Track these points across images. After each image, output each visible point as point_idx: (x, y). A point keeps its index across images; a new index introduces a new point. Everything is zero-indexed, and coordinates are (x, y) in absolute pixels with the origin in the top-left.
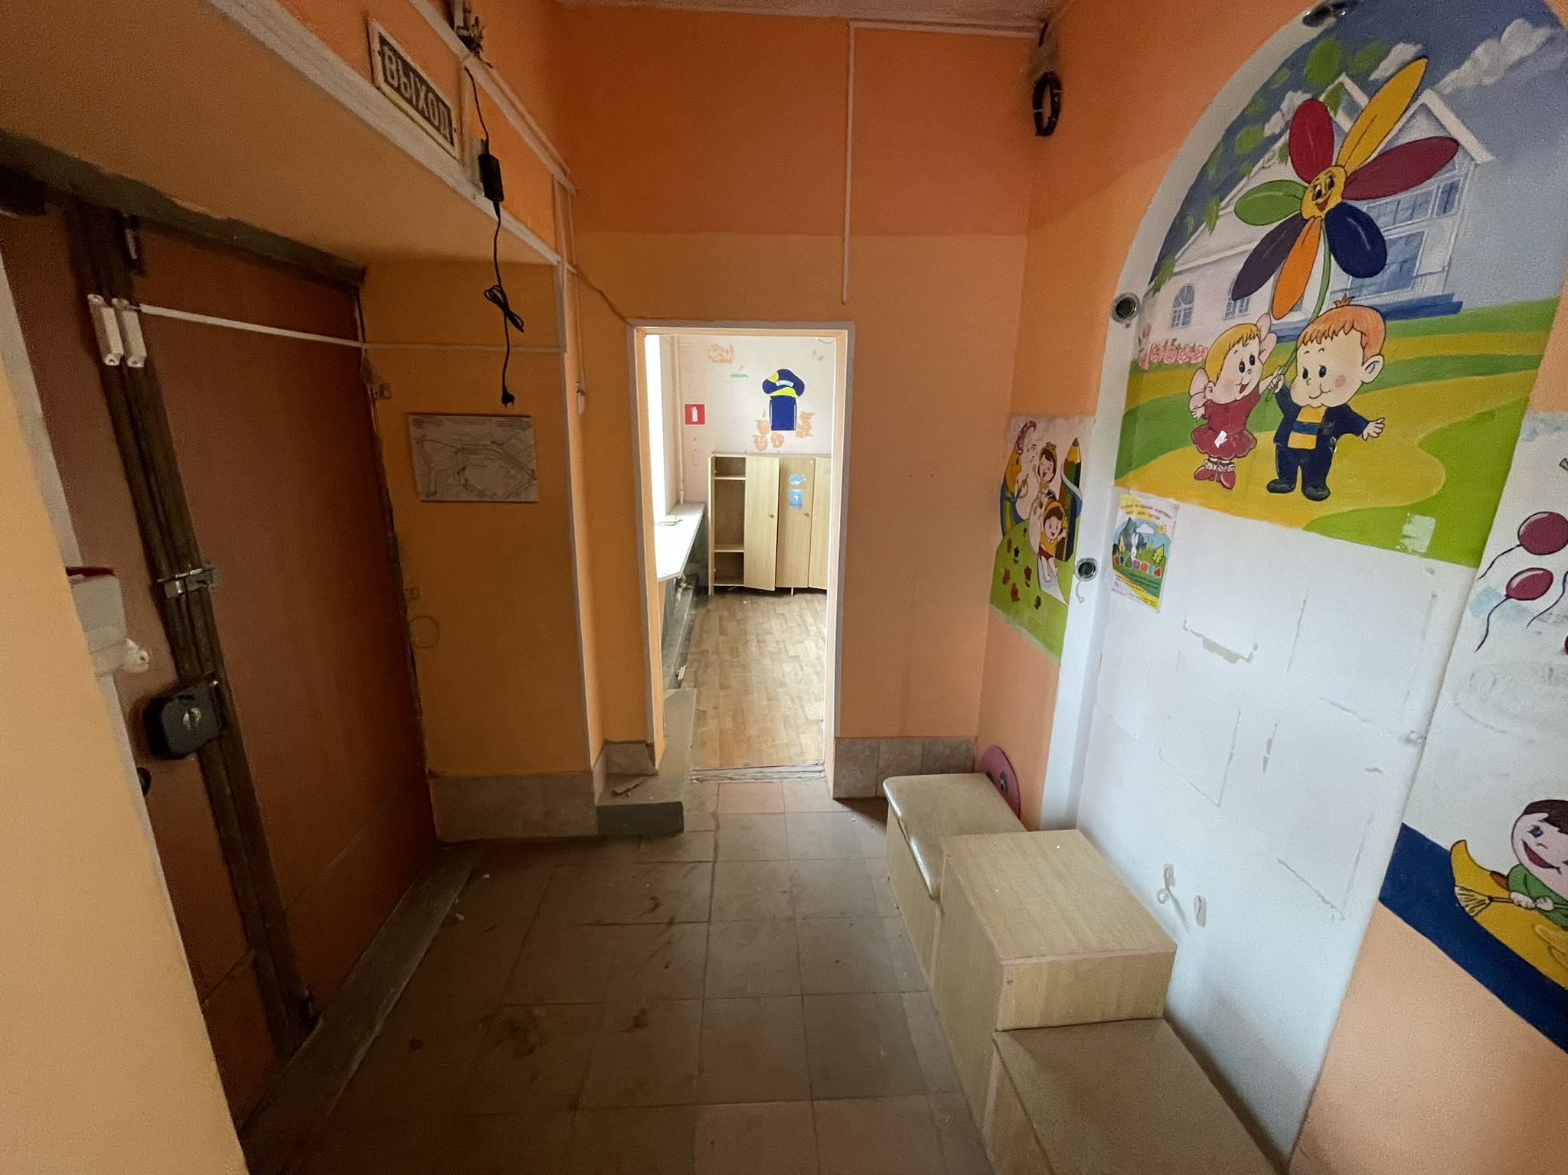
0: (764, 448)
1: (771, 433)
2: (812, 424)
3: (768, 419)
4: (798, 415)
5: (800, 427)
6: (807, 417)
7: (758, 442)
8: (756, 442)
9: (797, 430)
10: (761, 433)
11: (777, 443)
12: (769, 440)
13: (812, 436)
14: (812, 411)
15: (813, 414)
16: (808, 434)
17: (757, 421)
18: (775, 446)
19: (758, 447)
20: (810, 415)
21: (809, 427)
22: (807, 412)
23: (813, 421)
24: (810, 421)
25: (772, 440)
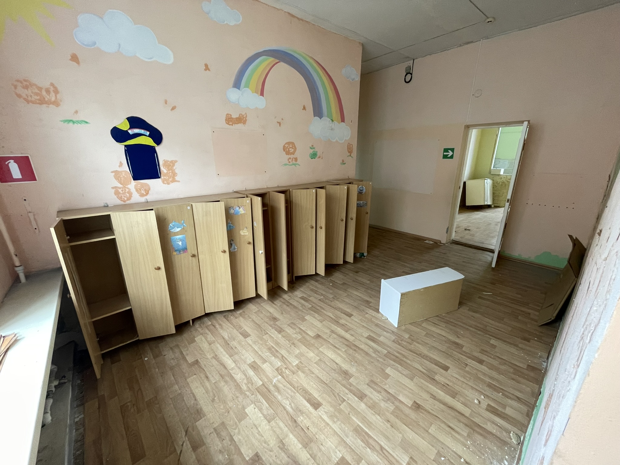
0: (129, 199)
1: (134, 183)
2: (176, 171)
3: (125, 169)
4: (161, 163)
5: (165, 175)
6: (171, 164)
7: (120, 193)
8: (117, 193)
9: (162, 177)
10: (121, 183)
11: (143, 192)
12: (133, 190)
13: (179, 181)
14: (174, 159)
15: (176, 161)
16: (174, 181)
17: (112, 172)
18: (142, 195)
19: (120, 199)
20: (173, 163)
21: (175, 174)
22: (170, 160)
23: (177, 168)
24: (174, 168)
25: (137, 190)
